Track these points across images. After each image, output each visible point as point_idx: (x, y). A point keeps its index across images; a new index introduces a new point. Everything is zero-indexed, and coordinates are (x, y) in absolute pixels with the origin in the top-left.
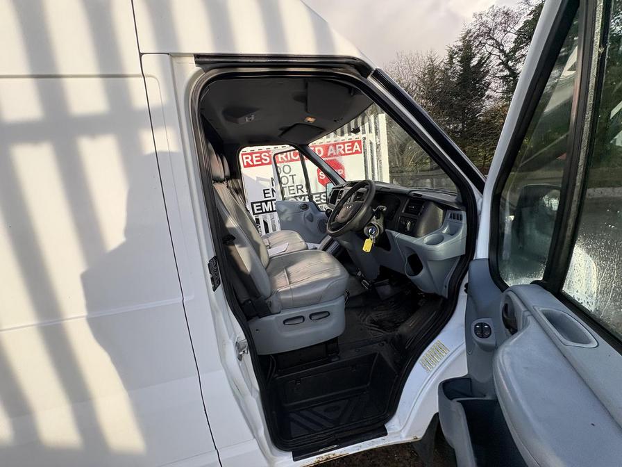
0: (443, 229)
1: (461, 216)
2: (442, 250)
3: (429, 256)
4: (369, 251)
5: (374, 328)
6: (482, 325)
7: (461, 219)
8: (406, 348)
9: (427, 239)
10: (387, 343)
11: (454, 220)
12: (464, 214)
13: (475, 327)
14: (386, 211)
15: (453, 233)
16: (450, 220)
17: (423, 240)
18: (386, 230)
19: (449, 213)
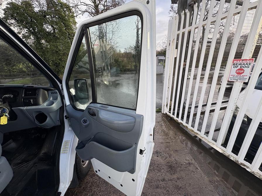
0: (50, 98)
1: (56, 92)
2: (55, 106)
3: (49, 111)
4: (6, 123)
5: (22, 165)
6: (84, 120)
7: (57, 93)
8: (51, 155)
9: (45, 104)
10: (37, 163)
11: (53, 94)
12: (57, 91)
13: (83, 122)
14: (13, 97)
15: (56, 99)
16: (52, 94)
17: (43, 105)
18: (12, 108)
19: (50, 92)
